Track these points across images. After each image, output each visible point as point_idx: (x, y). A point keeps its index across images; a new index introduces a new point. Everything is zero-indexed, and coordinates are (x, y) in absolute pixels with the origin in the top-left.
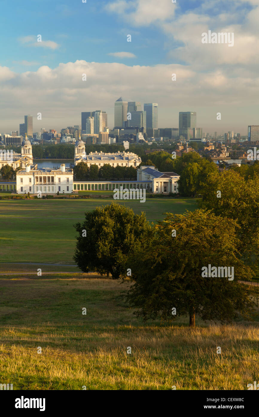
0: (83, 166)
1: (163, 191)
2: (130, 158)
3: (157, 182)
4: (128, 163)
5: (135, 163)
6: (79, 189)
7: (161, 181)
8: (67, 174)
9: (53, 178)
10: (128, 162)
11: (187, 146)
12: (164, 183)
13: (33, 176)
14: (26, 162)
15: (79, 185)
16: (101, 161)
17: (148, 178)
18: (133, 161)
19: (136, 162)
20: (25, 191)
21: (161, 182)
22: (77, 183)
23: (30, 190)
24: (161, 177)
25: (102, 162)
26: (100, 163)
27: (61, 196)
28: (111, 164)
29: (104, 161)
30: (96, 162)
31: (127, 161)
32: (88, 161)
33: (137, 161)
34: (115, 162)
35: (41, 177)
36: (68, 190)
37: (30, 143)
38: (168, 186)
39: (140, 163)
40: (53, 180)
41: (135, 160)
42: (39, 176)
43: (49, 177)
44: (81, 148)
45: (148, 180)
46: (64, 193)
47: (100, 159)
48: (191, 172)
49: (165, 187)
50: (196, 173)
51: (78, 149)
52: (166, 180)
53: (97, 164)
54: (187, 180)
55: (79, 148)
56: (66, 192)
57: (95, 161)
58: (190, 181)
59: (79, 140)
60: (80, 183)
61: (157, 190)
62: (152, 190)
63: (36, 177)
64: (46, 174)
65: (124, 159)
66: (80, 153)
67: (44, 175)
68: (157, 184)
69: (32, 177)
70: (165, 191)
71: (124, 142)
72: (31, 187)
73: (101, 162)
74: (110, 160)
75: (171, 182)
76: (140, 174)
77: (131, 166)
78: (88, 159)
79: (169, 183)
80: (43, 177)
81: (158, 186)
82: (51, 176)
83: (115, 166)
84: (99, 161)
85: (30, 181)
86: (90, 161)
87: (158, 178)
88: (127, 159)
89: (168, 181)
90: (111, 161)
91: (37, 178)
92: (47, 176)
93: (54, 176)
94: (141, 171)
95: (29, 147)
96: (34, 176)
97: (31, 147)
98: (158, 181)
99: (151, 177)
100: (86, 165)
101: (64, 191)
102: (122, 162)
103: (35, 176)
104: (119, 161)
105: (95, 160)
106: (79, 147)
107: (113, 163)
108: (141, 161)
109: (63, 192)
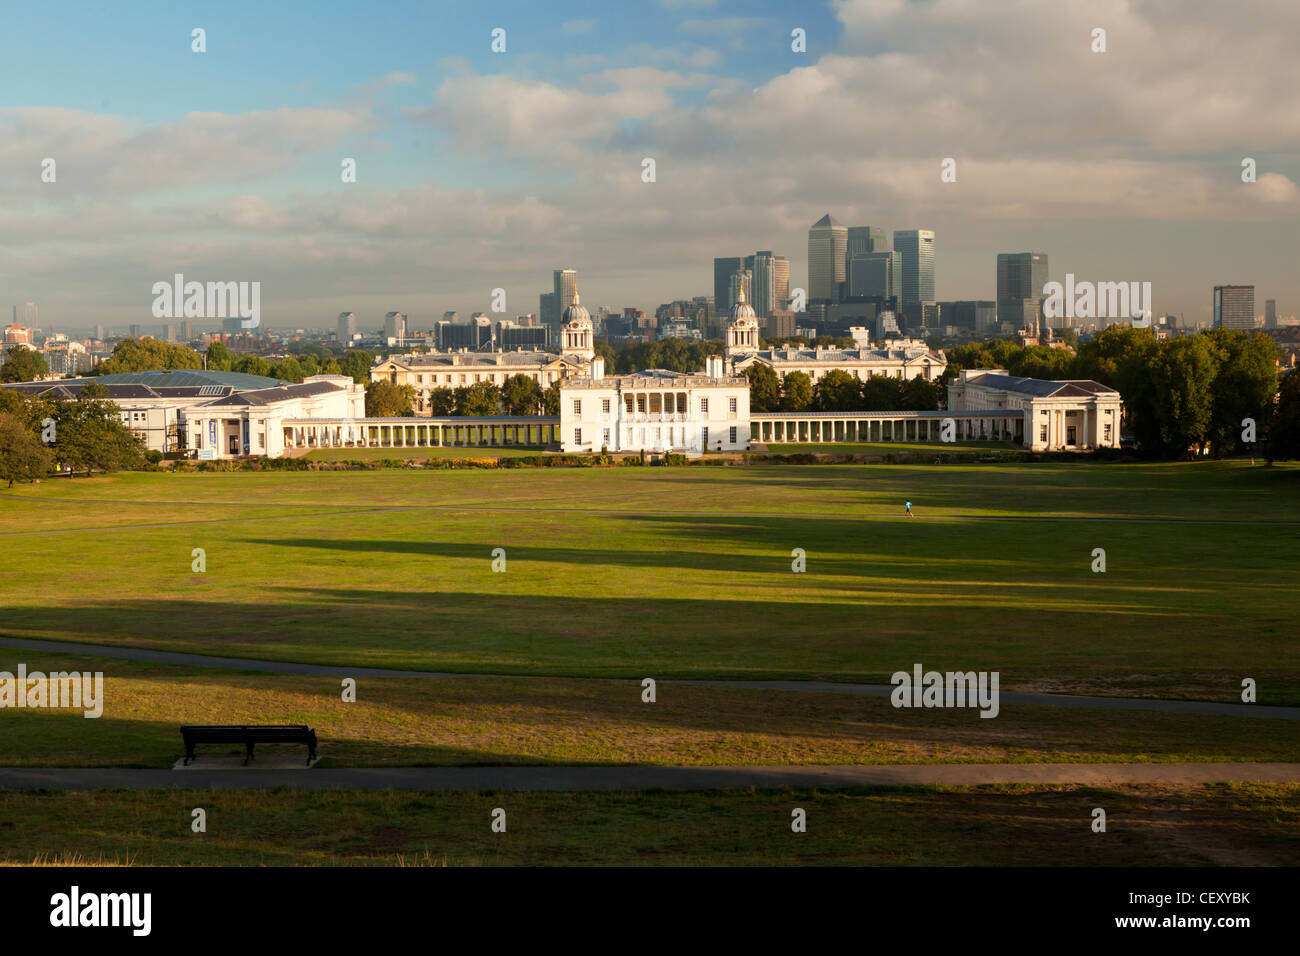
0: (762, 374)
1: (1064, 443)
2: (908, 354)
3: (1044, 412)
4: (902, 368)
5: (927, 369)
6: (767, 437)
7: (1059, 407)
8: (731, 385)
9: (682, 398)
10: (903, 365)
11: (1051, 336)
12: (1069, 413)
13: (616, 392)
14: (580, 369)
15: (767, 425)
16: (816, 363)
17: (1000, 404)
18: (920, 361)
19: (929, 366)
20: (590, 443)
21: (1058, 412)
22: (761, 419)
23: (607, 437)
24: (1060, 394)
25: (819, 366)
26: (811, 369)
27: (716, 457)
28: (850, 371)
29: (826, 363)
30: (801, 366)
31: (902, 362)
32: (776, 364)
33: (932, 362)
34: (862, 366)
35: (644, 394)
36: (733, 439)
37: (587, 315)
38: (1081, 424)
39: (943, 369)
40: (682, 409)
41: (926, 361)
42: (635, 392)
43: (669, 397)
44: (746, 328)
45: (1002, 408)
46: (719, 449)
47: (813, 356)
48: (1190, 368)
49: (1071, 431)
50: (1206, 370)
51: (736, 333)
52: (1075, 403)
53: (805, 371)
54: (1175, 396)
55: (740, 329)
56: (727, 445)
57: (798, 363)
58: (1184, 396)
59: (740, 304)
60: (773, 419)
61: (1044, 438)
62: (1026, 440)
63: (626, 395)
64: (661, 385)
65: (890, 355)
66: (742, 343)
67: (652, 388)
68: (1045, 419)
69: (612, 394)
70: (1071, 441)
71: (853, 329)
72: (608, 429)
73: (815, 366)
74: (845, 360)
75: (1092, 411)
76: (959, 395)
77: (918, 375)
78: (773, 357)
79: (1086, 416)
80: (651, 394)
81: (1047, 424)
82: (675, 391)
83: (864, 377)
84: (811, 363)
85: (607, 409)
86: (782, 363)
87: (1047, 398)
88: (901, 355)
89: (1083, 408)
90: (847, 363)
91: (629, 400)
92: (662, 391)
93: (685, 391)
94: (964, 387)
95: (584, 328)
96: (619, 391)
97: (590, 327)
98: (1048, 407)
99: (1010, 398)
100: (770, 372)
101: (720, 442)
102: (883, 366)
103: (623, 392)
104: (874, 363)
105: (796, 360)
106: (738, 326)
107: (855, 369)
108: (945, 361)
109: (718, 446)
